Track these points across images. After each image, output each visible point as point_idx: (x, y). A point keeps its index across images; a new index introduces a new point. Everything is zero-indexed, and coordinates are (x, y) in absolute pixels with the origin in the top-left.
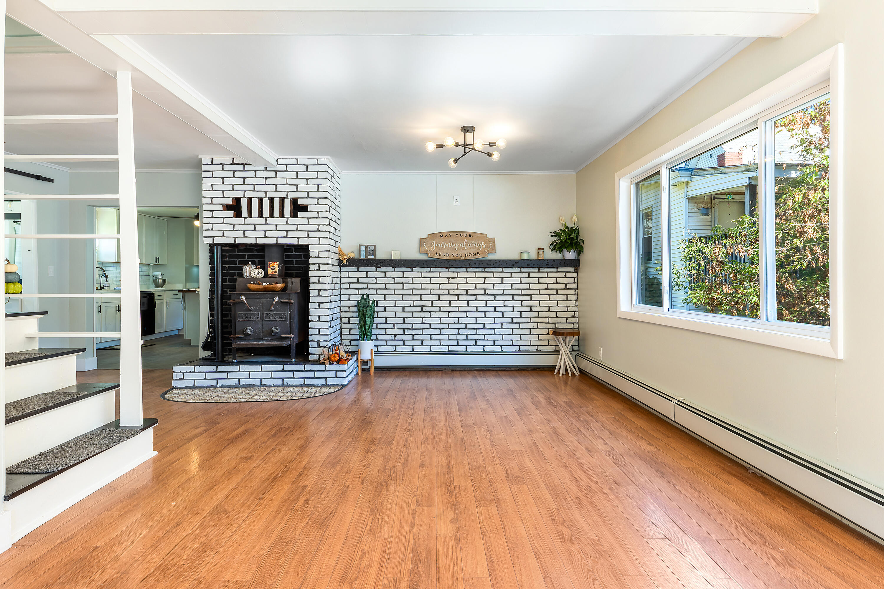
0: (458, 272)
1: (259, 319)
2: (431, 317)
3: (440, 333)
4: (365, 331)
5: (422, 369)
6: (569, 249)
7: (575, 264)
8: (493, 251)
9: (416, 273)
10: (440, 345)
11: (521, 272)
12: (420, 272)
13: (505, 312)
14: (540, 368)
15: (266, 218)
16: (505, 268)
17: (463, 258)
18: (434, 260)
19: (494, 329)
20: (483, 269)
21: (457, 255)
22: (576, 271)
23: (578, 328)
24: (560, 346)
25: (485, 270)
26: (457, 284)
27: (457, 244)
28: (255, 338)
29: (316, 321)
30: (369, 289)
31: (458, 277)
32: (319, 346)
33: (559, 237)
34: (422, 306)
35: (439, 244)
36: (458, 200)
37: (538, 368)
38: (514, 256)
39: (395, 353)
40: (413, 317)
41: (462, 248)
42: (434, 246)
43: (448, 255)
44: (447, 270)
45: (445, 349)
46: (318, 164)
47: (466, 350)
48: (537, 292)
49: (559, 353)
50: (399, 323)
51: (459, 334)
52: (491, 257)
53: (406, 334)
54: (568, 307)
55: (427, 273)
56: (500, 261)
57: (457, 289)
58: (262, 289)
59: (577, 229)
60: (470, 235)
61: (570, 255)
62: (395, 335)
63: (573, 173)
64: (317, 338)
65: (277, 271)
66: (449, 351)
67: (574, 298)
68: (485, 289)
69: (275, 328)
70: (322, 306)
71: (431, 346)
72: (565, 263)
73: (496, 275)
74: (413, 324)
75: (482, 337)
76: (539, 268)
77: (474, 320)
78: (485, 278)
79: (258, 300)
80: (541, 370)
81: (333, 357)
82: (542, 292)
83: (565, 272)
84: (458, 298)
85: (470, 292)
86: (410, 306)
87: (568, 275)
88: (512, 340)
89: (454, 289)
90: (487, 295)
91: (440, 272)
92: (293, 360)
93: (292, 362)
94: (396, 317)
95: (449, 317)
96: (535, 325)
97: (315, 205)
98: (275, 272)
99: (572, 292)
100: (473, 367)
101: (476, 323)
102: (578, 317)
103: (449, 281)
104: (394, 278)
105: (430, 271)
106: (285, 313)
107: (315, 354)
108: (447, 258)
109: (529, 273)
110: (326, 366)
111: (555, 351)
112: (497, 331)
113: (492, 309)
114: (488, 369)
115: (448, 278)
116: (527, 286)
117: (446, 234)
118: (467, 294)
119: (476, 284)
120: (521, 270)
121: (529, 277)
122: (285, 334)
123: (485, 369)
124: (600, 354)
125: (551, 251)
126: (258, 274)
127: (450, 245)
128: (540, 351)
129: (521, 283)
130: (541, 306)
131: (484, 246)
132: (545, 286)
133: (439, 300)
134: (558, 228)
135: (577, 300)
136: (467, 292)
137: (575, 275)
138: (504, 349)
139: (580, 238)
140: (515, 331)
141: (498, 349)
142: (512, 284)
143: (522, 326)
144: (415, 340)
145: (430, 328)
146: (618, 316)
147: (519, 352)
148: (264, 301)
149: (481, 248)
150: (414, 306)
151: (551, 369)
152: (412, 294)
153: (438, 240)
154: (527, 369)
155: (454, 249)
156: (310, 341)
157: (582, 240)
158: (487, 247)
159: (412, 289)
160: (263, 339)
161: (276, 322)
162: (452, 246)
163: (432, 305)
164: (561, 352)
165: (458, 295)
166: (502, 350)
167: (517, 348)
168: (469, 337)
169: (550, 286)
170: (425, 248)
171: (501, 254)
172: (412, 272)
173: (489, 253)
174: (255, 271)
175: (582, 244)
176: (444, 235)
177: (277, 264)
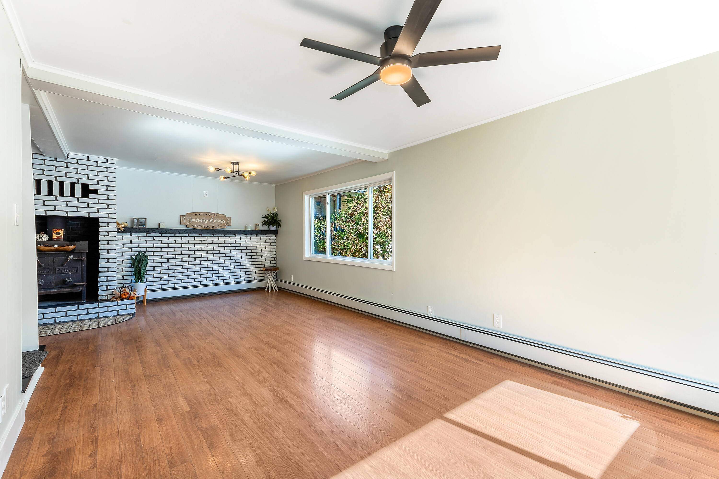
0: (207, 237)
1: (50, 273)
2: (188, 265)
3: (195, 274)
4: (140, 276)
5: (181, 298)
6: (273, 225)
7: (275, 233)
8: (230, 225)
9: (178, 237)
10: (195, 282)
11: (246, 237)
12: (181, 237)
13: (237, 259)
14: (256, 289)
15: (56, 197)
16: (237, 234)
17: (211, 228)
18: (192, 230)
19: (230, 270)
20: (224, 235)
21: (207, 227)
22: (276, 236)
23: (276, 266)
24: (269, 276)
25: (224, 236)
26: (207, 244)
27: (206, 220)
28: (46, 288)
29: (105, 272)
30: (141, 248)
31: (207, 240)
32: (107, 289)
33: (267, 218)
34: (182, 258)
35: (195, 220)
36: (207, 194)
37: (255, 289)
38: (243, 228)
39: (161, 289)
40: (175, 265)
41: (210, 223)
42: (191, 221)
43: (201, 226)
44: (200, 235)
45: (198, 284)
46: (107, 162)
47: (212, 283)
48: (255, 248)
49: (268, 280)
50: (164, 270)
51: (207, 274)
52: (228, 228)
53: (170, 277)
54: (271, 255)
55: (186, 238)
56: (234, 231)
57: (207, 247)
58: (54, 250)
59: (277, 215)
60: (215, 215)
61: (273, 228)
62: (161, 278)
63: (274, 185)
64: (106, 283)
65: (63, 236)
66: (200, 284)
67: (274, 250)
68: (225, 247)
69: (68, 279)
70: (110, 261)
71: (188, 283)
72: (269, 232)
73: (232, 238)
74: (175, 269)
75: (222, 275)
76: (256, 235)
77: (217, 265)
78: (225, 240)
79: (49, 258)
80: (257, 290)
81: (123, 295)
82: (258, 248)
83: (270, 237)
84: (207, 252)
85: (215, 249)
86: (173, 258)
87: (271, 238)
88: (241, 275)
89: (204, 247)
90: (226, 250)
91: (195, 237)
92: (84, 301)
93: (83, 302)
94: (162, 266)
95: (201, 264)
96: (254, 266)
97: (105, 190)
98: (60, 237)
99: (273, 247)
100: (216, 293)
101: (219, 266)
102: (276, 261)
103: (201, 242)
104: (161, 241)
105: (188, 236)
106: (78, 268)
107: (104, 295)
108: (200, 228)
109: (251, 237)
110: (118, 302)
111: (264, 279)
112: (232, 271)
113: (229, 258)
114: (226, 293)
115: (201, 240)
116: (249, 245)
117: (199, 213)
118: (213, 250)
119: (219, 244)
120: (246, 236)
121: (251, 240)
122: (77, 283)
123: (224, 293)
124: (291, 278)
125: (263, 226)
126: (44, 238)
127: (202, 221)
128: (256, 280)
129: (246, 243)
130: (257, 255)
131: (224, 221)
132: (260, 244)
133: (194, 254)
134: (266, 213)
135: (276, 251)
136: (213, 249)
137: (275, 238)
138: (236, 280)
139: (278, 219)
140: (242, 270)
141: (233, 281)
142: (241, 243)
143: (247, 267)
144: (176, 280)
145: (188, 272)
146: (304, 259)
147: (245, 281)
148: (56, 259)
149: (222, 223)
150: (176, 258)
151: (263, 289)
152: (175, 251)
153: (193, 217)
154: (249, 291)
155: (205, 223)
156: (99, 286)
157: (280, 221)
158: (226, 222)
159: (175, 248)
160: (54, 288)
161: (68, 274)
162: (203, 221)
163: (189, 257)
164: (269, 279)
165: (207, 251)
166: (234, 282)
167: (243, 279)
168: (214, 275)
169: (262, 244)
170: (184, 222)
171: (235, 226)
172: (175, 236)
173: (227, 226)
174: (40, 236)
175: (280, 222)
176: (198, 214)
177: (62, 231)
